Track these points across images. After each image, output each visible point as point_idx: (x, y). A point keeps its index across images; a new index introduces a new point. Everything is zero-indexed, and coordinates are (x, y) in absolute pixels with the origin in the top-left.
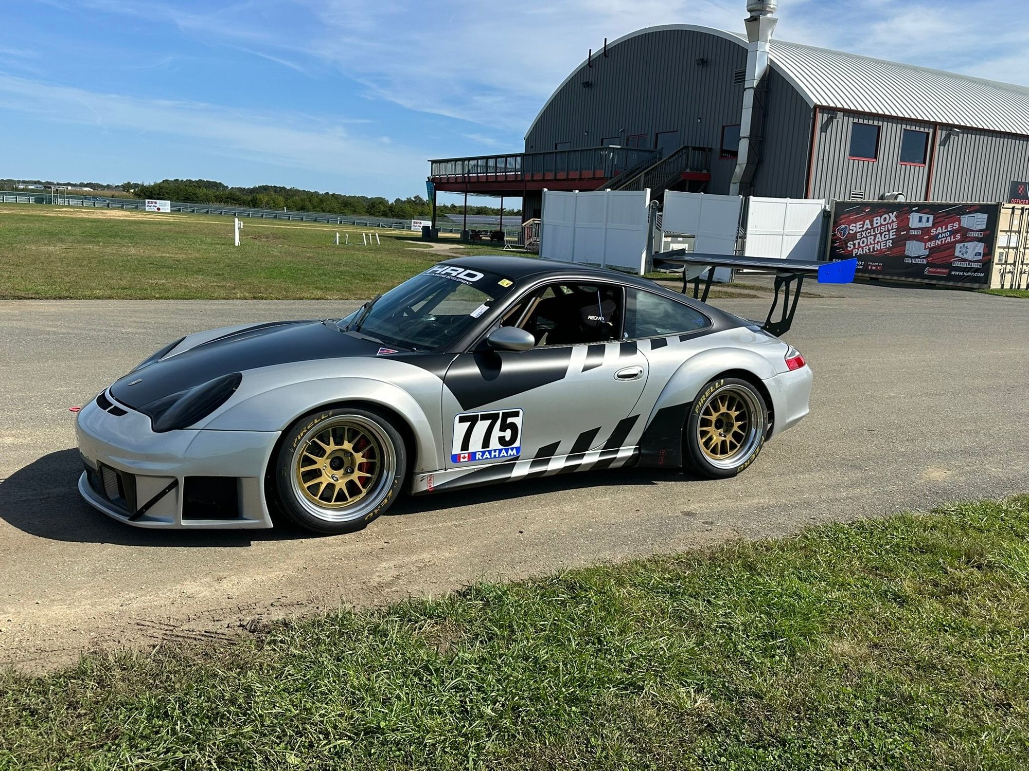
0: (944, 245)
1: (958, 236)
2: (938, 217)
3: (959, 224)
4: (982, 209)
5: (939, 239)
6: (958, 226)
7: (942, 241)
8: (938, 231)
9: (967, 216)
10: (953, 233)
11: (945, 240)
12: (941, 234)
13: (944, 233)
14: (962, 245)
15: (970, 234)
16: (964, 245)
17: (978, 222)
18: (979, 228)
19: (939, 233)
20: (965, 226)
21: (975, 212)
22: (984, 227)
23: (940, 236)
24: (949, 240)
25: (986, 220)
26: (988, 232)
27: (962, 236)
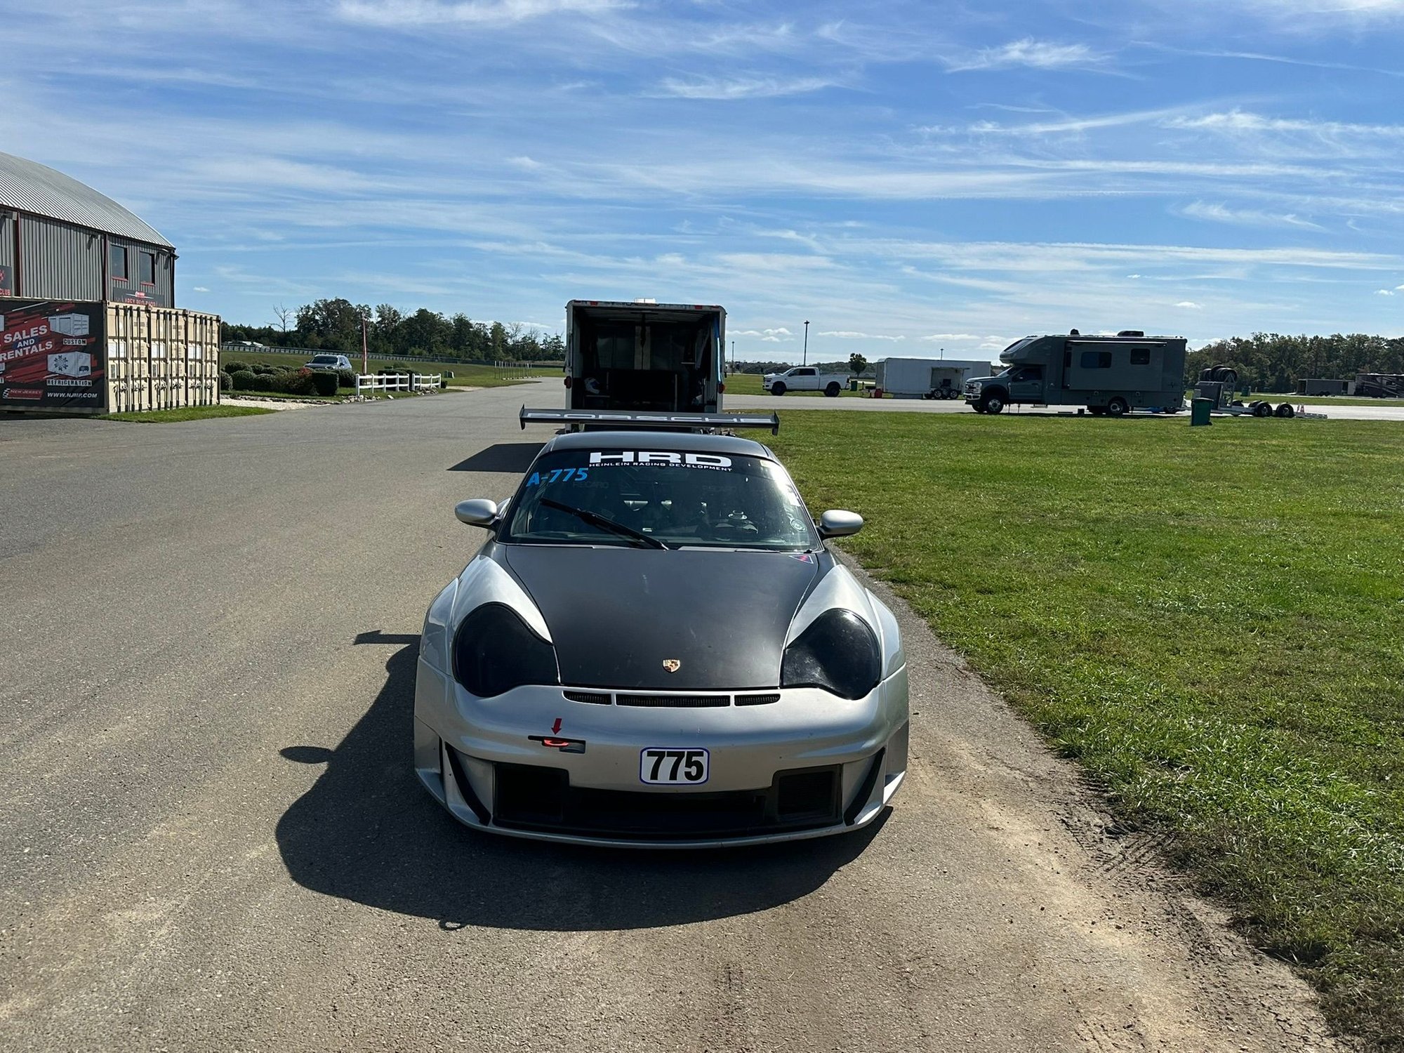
0: (27, 357)
1: (49, 345)
2: (12, 318)
3: (48, 327)
4: (80, 308)
5: (19, 349)
6: (46, 331)
7: (24, 351)
8: (15, 338)
9: (57, 317)
10: (40, 340)
11: (30, 350)
12: (22, 341)
13: (26, 340)
14: (57, 356)
15: (67, 342)
16: (60, 357)
17: (78, 325)
18: (79, 333)
19: (18, 341)
20: (58, 331)
21: (71, 311)
22: (86, 332)
23: (20, 344)
24: (34, 349)
25: (87, 323)
26: (93, 339)
27: (55, 344)
